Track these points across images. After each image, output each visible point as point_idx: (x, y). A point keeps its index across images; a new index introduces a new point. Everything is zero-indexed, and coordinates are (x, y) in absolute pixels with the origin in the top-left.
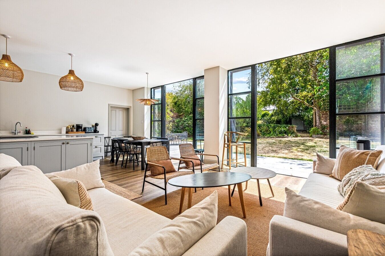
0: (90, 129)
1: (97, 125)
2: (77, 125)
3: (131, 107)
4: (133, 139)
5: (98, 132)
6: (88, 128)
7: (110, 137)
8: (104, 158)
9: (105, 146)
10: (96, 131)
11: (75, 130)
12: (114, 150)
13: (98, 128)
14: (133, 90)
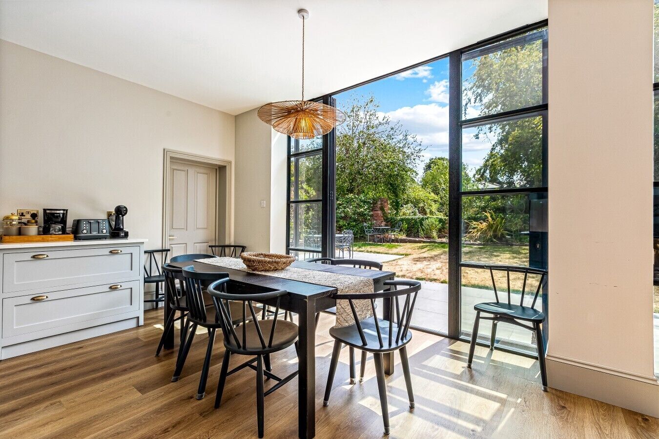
0: (94, 226)
1: (121, 211)
2: (45, 210)
3: (230, 162)
4: (248, 266)
5: (126, 235)
6: (89, 222)
7: (169, 250)
8: (142, 322)
9: (148, 280)
10: (117, 232)
11: (33, 230)
12: (171, 305)
13: (128, 223)
14: (236, 117)
